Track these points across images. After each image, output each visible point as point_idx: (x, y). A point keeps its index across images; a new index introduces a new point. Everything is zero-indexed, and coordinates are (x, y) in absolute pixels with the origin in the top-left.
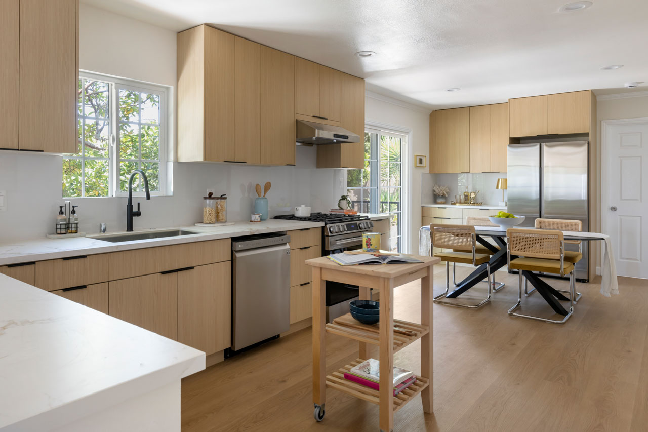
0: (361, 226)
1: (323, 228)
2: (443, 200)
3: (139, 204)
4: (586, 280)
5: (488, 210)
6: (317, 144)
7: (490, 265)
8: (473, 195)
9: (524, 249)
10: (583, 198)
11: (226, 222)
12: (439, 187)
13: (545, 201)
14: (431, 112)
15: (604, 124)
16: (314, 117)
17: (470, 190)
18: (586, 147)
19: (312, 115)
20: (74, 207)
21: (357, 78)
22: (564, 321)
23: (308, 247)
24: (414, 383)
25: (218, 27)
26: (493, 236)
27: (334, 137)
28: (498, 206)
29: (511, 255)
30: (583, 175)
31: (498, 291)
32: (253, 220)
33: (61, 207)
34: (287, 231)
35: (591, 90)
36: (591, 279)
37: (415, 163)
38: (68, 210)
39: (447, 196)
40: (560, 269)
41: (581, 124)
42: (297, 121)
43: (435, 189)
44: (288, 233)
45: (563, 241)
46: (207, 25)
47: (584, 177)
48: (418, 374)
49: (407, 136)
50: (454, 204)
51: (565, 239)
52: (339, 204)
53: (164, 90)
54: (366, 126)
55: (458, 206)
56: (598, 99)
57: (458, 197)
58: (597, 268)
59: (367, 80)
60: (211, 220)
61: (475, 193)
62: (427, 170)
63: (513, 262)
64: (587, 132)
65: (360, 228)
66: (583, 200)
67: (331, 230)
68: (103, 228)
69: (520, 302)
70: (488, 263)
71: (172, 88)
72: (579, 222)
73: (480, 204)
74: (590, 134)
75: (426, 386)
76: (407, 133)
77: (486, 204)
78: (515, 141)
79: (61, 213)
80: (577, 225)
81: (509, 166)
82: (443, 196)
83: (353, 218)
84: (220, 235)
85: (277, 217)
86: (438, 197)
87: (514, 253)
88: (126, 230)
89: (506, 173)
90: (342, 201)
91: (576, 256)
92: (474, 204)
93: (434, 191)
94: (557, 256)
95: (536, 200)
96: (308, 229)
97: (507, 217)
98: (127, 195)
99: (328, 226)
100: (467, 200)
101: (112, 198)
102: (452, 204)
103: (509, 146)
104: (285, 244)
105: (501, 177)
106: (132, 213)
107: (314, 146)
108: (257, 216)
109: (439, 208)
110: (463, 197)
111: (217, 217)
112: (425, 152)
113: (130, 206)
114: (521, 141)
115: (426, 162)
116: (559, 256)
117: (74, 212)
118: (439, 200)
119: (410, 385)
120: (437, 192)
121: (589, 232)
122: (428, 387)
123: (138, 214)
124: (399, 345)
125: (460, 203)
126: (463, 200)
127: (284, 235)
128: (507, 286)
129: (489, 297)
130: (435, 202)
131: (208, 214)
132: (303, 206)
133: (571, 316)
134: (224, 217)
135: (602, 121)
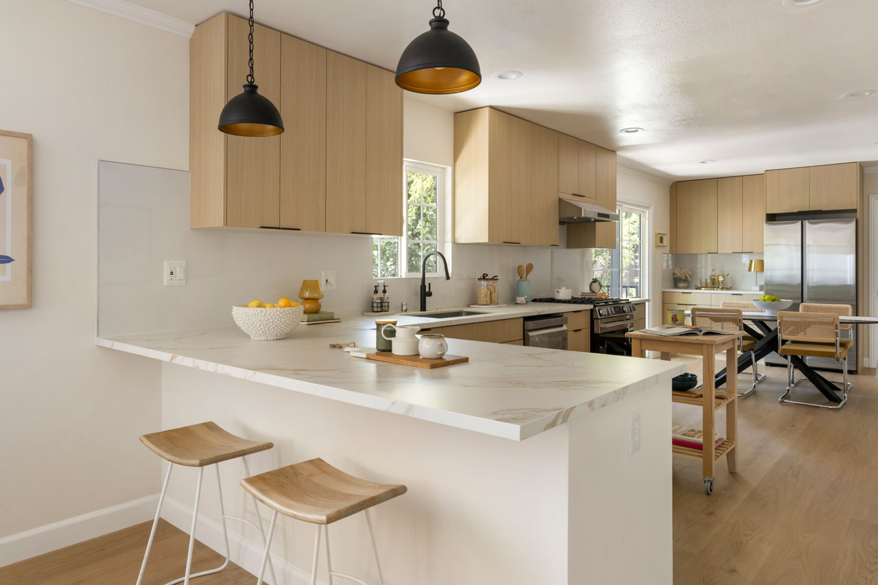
0: (624, 309)
1: (592, 310)
2: (685, 285)
3: (430, 284)
4: (854, 371)
5: (741, 295)
6: (568, 223)
7: (755, 352)
8: (721, 279)
9: (797, 332)
10: (848, 283)
11: (497, 304)
12: (681, 269)
13: (808, 287)
14: (671, 184)
15: (872, 198)
16: (574, 195)
17: (717, 272)
18: (854, 224)
19: (572, 193)
20: (385, 286)
21: (611, 151)
22: (839, 407)
23: (580, 330)
24: (723, 444)
25: (502, 109)
26: (754, 321)
27: (598, 216)
28: (751, 290)
29: (782, 340)
30: (848, 256)
31: (760, 382)
32: (518, 302)
33: (376, 287)
34: (563, 313)
35: (860, 163)
36: (860, 370)
37: (656, 242)
38: (381, 289)
39: (690, 279)
40: (835, 353)
41: (848, 200)
42: (560, 200)
43: (676, 271)
44: (564, 315)
45: (838, 324)
46: (491, 107)
47: (851, 259)
48: (725, 437)
49: (647, 211)
50: (699, 288)
51: (841, 323)
52: (590, 287)
53: (441, 170)
54: (617, 203)
55: (703, 290)
56: (866, 171)
57: (704, 281)
58: (865, 359)
59: (619, 153)
60: (486, 301)
61: (723, 276)
62: (667, 249)
63: (784, 347)
64: (855, 208)
65: (624, 312)
66: (850, 286)
67: (601, 312)
68: (404, 308)
69: (788, 390)
70: (753, 349)
71: (449, 169)
72: (849, 306)
73: (731, 289)
74: (858, 211)
75: (733, 446)
76: (648, 208)
77: (736, 289)
78: (772, 218)
79: (376, 292)
80: (847, 309)
81: (766, 245)
82: (686, 280)
83: (616, 302)
84: (511, 315)
85: (535, 300)
86: (677, 281)
87: (785, 337)
88: (420, 309)
89: (763, 253)
90: (593, 284)
91: (848, 342)
92: (722, 289)
93: (674, 274)
94: (832, 340)
95: (797, 286)
96: (580, 311)
97: (773, 301)
98: (421, 276)
99: (597, 308)
100: (714, 284)
101: (402, 279)
102: (697, 289)
103: (766, 223)
104: (562, 326)
105: (755, 258)
106: (425, 293)
107: (566, 224)
108: (523, 298)
109: (683, 293)
110: (709, 281)
111: (491, 298)
112: (665, 229)
113: (423, 286)
114: (777, 218)
115: (666, 240)
116: (834, 339)
117: (384, 292)
118: (681, 285)
119: (721, 445)
120: (678, 275)
121: (857, 316)
122: (734, 448)
123: (430, 294)
124: (718, 405)
125: (706, 287)
126: (709, 285)
127: (562, 316)
128: (769, 378)
129: (755, 387)
130: (676, 286)
131: (483, 296)
132: (563, 288)
133: (845, 403)
134: (496, 299)
135: (870, 196)
